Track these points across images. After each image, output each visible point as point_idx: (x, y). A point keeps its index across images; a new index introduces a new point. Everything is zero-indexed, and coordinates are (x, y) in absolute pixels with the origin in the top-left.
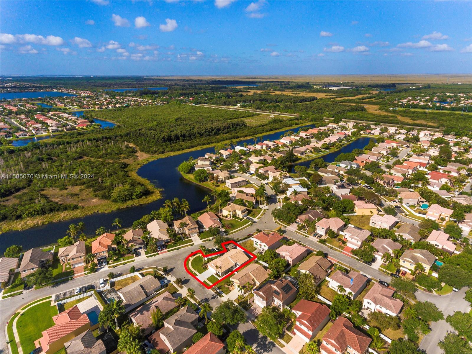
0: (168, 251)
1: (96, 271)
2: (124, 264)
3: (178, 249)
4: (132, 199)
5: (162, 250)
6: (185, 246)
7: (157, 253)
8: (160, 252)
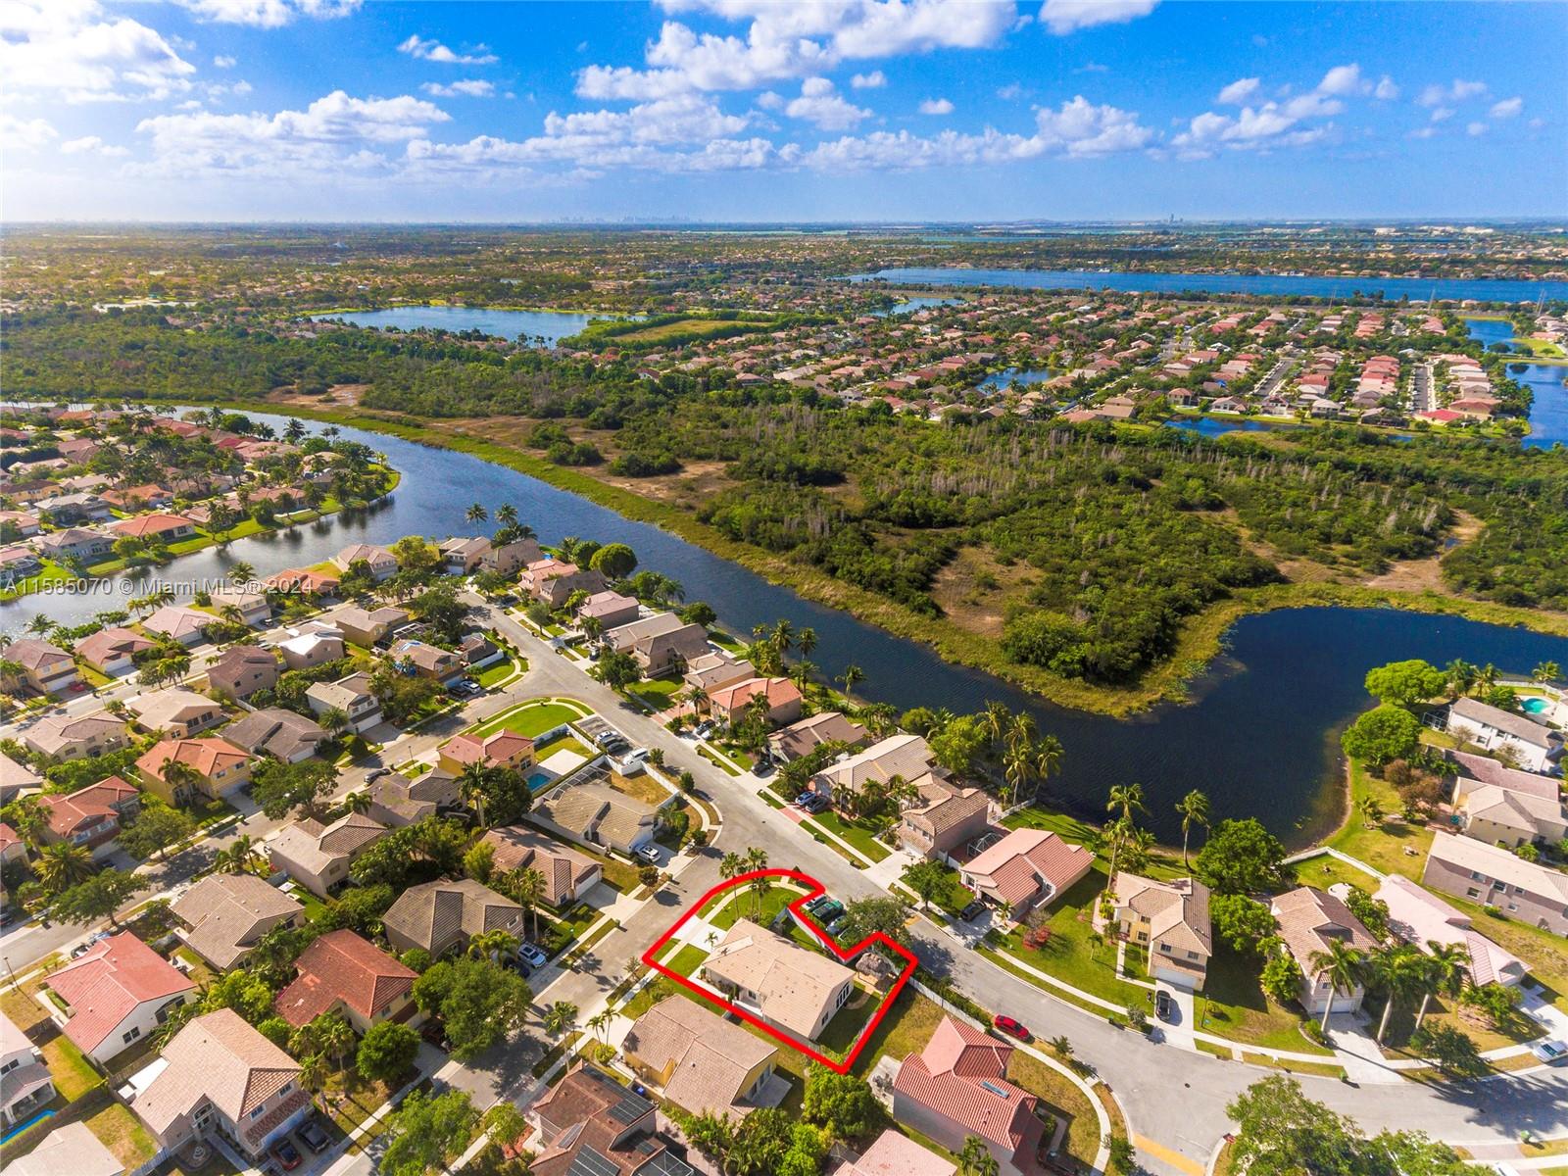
0: (803, 824)
1: (679, 734)
2: (716, 764)
3: (821, 838)
4: (1045, 666)
5: (802, 807)
6: (842, 851)
7: (784, 803)
8: (791, 807)
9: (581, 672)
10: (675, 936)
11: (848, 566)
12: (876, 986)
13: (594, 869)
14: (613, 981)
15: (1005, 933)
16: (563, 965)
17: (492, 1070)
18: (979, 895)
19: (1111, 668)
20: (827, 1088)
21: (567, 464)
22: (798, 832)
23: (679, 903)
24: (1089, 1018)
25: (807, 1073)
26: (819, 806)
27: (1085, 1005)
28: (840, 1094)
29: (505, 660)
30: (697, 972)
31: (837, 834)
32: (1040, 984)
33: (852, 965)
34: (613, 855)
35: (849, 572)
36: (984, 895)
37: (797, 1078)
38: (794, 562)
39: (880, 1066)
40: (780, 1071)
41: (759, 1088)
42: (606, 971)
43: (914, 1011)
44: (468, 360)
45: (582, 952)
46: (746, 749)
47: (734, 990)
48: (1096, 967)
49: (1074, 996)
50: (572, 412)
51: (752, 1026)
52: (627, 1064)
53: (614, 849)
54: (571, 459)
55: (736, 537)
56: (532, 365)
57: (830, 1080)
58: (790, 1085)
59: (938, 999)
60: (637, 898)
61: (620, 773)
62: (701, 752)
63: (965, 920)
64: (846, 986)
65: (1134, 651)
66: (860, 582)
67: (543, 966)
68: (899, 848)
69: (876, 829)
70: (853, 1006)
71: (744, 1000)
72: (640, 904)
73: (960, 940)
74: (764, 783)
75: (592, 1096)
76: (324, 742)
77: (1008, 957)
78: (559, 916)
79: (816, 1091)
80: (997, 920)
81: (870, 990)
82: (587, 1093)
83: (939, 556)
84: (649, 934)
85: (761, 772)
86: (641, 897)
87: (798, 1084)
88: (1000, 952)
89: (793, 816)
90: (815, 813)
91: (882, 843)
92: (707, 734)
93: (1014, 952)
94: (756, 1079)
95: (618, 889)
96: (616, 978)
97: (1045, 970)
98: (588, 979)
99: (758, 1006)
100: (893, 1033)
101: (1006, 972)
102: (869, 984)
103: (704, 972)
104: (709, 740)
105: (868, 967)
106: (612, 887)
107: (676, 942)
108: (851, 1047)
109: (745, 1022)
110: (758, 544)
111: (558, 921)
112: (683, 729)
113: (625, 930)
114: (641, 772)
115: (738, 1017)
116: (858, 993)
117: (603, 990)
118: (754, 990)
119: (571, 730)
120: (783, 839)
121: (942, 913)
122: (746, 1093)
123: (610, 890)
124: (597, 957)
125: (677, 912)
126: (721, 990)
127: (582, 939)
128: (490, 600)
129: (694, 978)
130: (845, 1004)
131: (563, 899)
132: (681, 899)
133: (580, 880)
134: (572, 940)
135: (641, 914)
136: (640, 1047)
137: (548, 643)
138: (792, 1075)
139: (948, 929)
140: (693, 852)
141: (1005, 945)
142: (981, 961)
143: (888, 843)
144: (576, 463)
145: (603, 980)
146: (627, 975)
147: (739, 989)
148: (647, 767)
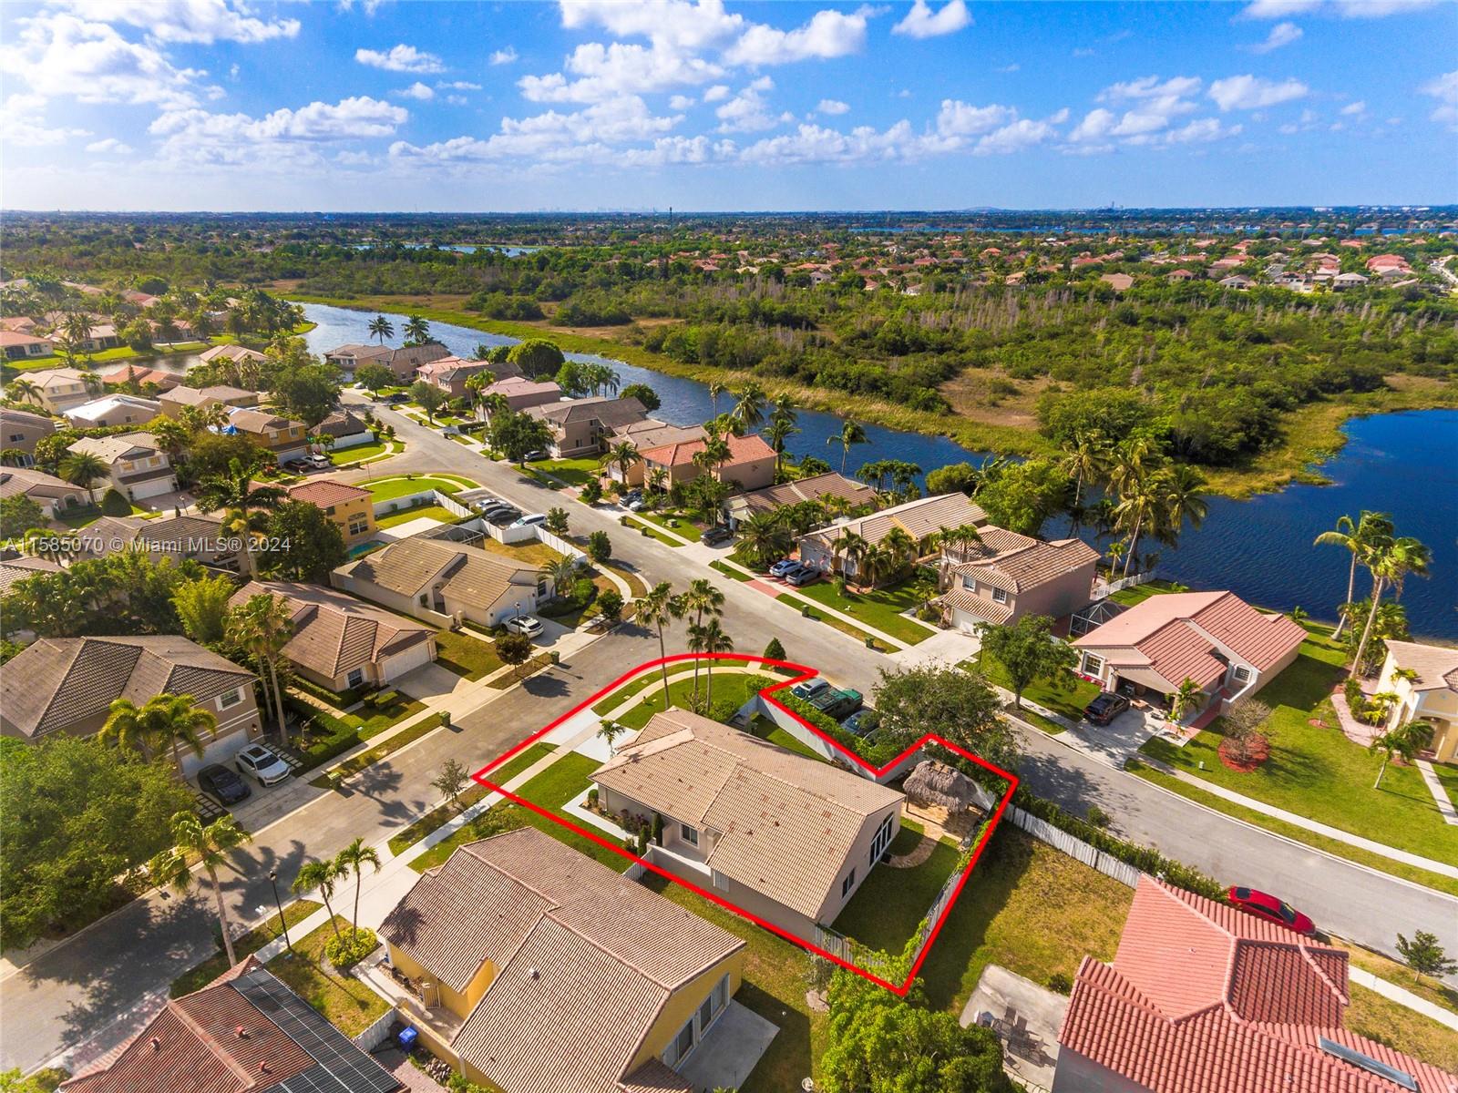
0: (784, 597)
1: (596, 505)
2: (648, 534)
3: (809, 613)
5: (781, 579)
6: (850, 629)
7: (752, 575)
8: (763, 580)
9: (474, 454)
10: (548, 739)
11: (828, 370)
12: (946, 825)
13: (418, 638)
14: (413, 810)
15: (1180, 744)
16: (323, 783)
17: (84, 981)
18: (1110, 686)
19: (1207, 446)
20: (885, 1047)
21: (505, 318)
22: (774, 607)
23: (565, 693)
24: (1430, 898)
25: (814, 1002)
26: (808, 578)
27: (1408, 872)
28: (923, 1064)
29: (376, 442)
30: (583, 797)
31: (841, 610)
32: (1285, 829)
33: (896, 784)
34: (464, 630)
35: (830, 376)
36: (1122, 683)
37: (791, 1011)
38: (760, 375)
39: (984, 988)
40: (749, 996)
41: (698, 1036)
42: (404, 794)
43: (1035, 873)
44: (420, 261)
45: (371, 760)
46: (695, 520)
47: (651, 824)
48: (1389, 802)
49: (1371, 854)
50: (519, 290)
51: (690, 896)
52: (396, 973)
53: (467, 622)
54: (509, 312)
55: (691, 359)
56: (484, 262)
57: (890, 1025)
58: (773, 1031)
59: (1085, 852)
60: (492, 685)
61: (501, 540)
62: (624, 521)
63: (1096, 723)
64: (888, 820)
65: (1236, 431)
66: (845, 387)
67: (281, 782)
68: (947, 626)
69: (905, 604)
70: (904, 862)
71: (673, 846)
72: (496, 693)
73: (1101, 757)
74: (723, 554)
75: (221, 1053)
76: (71, 502)
77: (1200, 784)
78: (342, 707)
79: (855, 1053)
80: (1156, 724)
81: (935, 832)
82: (212, 1045)
83: (940, 370)
84: (501, 736)
85: (715, 540)
86: (500, 684)
87: (794, 1026)
88: (1181, 775)
89: (769, 591)
90: (800, 585)
91: (917, 620)
92: (635, 504)
93: (1206, 773)
94: (691, 1013)
95: (461, 671)
96: (421, 806)
97: (1286, 805)
98: (368, 807)
99: (701, 857)
100: (999, 919)
101: (1204, 808)
102: (932, 823)
103: (594, 796)
104: (639, 510)
105: (931, 786)
106: (448, 667)
107: (549, 748)
108: (915, 944)
109: (673, 887)
110: (716, 364)
111: (339, 714)
112: (601, 501)
113: (457, 730)
114: (535, 541)
115: (656, 878)
116: (909, 839)
117: (387, 824)
118: (694, 823)
119: (440, 497)
120: (750, 614)
121: (1048, 713)
122: (664, 1050)
123: (447, 674)
124: (395, 769)
125: (559, 705)
126: (627, 828)
127: (373, 742)
128: (375, 399)
129: (575, 808)
130: (886, 858)
131: (356, 679)
132: (570, 688)
133: (390, 650)
134: (354, 742)
135: (493, 707)
136: (422, 934)
137: (437, 431)
138: (780, 1005)
139: (1065, 736)
140: (598, 628)
141: (1189, 764)
142: (1145, 790)
143: (927, 619)
144: (515, 318)
145: (394, 810)
146: (439, 800)
147: (662, 821)
148: (541, 533)
